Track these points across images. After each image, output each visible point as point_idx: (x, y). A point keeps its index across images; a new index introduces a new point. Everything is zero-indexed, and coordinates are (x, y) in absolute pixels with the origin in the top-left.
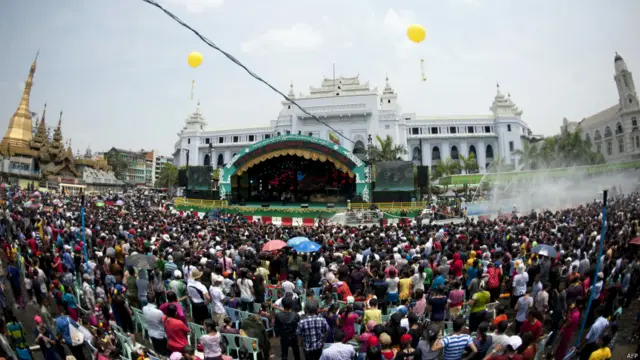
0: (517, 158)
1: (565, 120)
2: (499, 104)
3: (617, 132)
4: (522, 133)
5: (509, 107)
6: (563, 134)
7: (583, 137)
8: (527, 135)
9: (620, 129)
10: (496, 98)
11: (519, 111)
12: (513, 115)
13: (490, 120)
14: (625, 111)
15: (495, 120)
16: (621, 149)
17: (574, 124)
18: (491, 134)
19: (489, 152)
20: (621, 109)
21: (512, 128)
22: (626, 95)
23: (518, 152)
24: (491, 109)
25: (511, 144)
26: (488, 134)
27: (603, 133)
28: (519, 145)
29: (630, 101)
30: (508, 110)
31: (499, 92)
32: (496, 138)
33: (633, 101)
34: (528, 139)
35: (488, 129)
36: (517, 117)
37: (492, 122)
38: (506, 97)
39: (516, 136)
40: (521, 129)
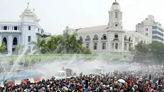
0: (32, 46)
1: (67, 27)
2: (26, 14)
3: (102, 39)
4: (37, 32)
5: (32, 16)
6: (64, 35)
7: (78, 38)
8: (40, 33)
9: (105, 37)
10: (25, 11)
11: (38, 19)
12: (33, 21)
13: (18, 23)
14: (111, 29)
15: (21, 23)
16: (104, 48)
17: (73, 30)
18: (18, 31)
19: (15, 41)
20: (108, 28)
21: (31, 28)
22: (114, 22)
23: (33, 43)
24: (20, 16)
25: (29, 37)
26: (16, 31)
27: (92, 37)
28: (34, 39)
29: (116, 25)
30: (31, 18)
31: (28, 7)
32: (21, 34)
33: (118, 25)
34: (41, 35)
35: (16, 28)
36: (36, 23)
37: (20, 24)
38: (32, 11)
39: (33, 33)
40: (37, 29)
